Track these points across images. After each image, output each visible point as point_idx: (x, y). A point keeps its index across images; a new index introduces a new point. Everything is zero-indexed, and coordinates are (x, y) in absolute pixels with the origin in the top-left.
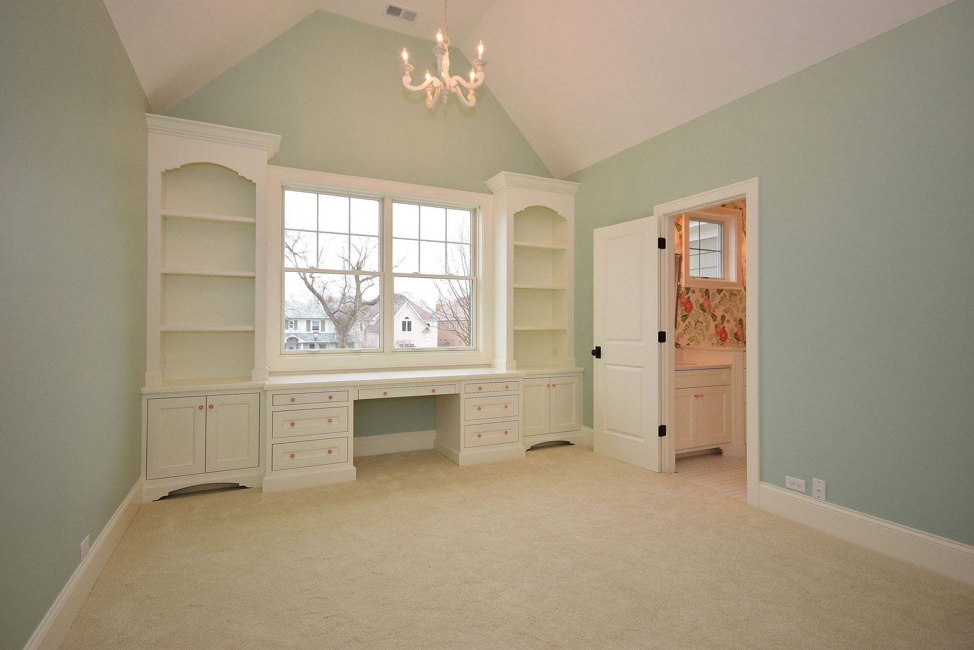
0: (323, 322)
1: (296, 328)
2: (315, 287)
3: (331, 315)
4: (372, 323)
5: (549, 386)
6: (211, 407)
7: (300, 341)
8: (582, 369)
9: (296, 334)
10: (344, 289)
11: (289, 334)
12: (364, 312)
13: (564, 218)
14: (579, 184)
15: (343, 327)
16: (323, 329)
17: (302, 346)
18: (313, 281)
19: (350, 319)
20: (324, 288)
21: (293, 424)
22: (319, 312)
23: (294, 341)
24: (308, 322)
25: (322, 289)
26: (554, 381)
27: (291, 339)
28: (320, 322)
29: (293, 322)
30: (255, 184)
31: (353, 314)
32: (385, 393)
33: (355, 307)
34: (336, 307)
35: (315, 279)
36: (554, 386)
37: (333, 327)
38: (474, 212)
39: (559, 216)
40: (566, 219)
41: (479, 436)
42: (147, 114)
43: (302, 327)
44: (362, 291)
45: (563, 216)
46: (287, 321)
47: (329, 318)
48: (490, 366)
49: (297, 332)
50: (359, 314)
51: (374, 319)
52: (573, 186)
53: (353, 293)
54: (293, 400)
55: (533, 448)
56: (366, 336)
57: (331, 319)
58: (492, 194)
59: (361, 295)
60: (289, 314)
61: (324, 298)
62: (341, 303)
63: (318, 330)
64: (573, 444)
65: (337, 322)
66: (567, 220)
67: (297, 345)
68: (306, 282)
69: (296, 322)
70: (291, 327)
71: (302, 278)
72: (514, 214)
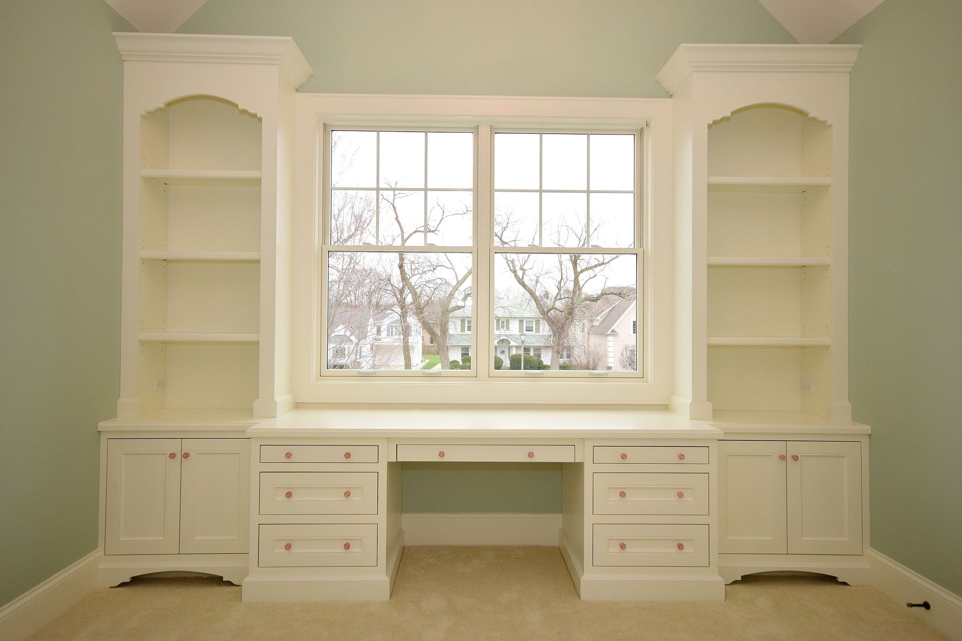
0: (538, 322)
1: (508, 328)
2: (526, 281)
3: (544, 313)
4: (596, 324)
5: (783, 458)
6: (186, 456)
7: (512, 343)
8: (867, 429)
9: (506, 336)
10: (560, 283)
11: (499, 336)
12: (584, 310)
13: (825, 122)
14: (860, 46)
15: (560, 327)
16: (538, 331)
17: (514, 349)
18: (524, 274)
19: (567, 319)
20: (537, 282)
21: (289, 495)
22: (531, 311)
23: (505, 344)
24: (521, 321)
25: (534, 283)
26: (794, 449)
27: (503, 341)
28: (534, 323)
29: (504, 322)
30: (260, 120)
31: (570, 312)
32: (442, 454)
33: (572, 303)
34: (549, 303)
35: (526, 272)
36: (795, 458)
37: (547, 327)
38: (639, 134)
39: (813, 119)
40: (828, 123)
41: (623, 546)
42: (114, 33)
43: (514, 327)
44: (581, 284)
45: (821, 117)
46: (498, 321)
47: (542, 317)
48: (665, 408)
49: (507, 333)
50: (576, 311)
51: (599, 318)
52: (848, 54)
53: (571, 286)
54: (288, 455)
55: (748, 579)
56: (588, 340)
57: (544, 318)
58: (671, 96)
59: (580, 289)
60: (499, 313)
61: (537, 294)
62: (556, 300)
63: (532, 331)
64: (845, 584)
65: (552, 322)
66: (830, 126)
67: (509, 348)
68: (516, 276)
69: (508, 321)
70: (503, 327)
71: (511, 270)
72: (709, 126)
